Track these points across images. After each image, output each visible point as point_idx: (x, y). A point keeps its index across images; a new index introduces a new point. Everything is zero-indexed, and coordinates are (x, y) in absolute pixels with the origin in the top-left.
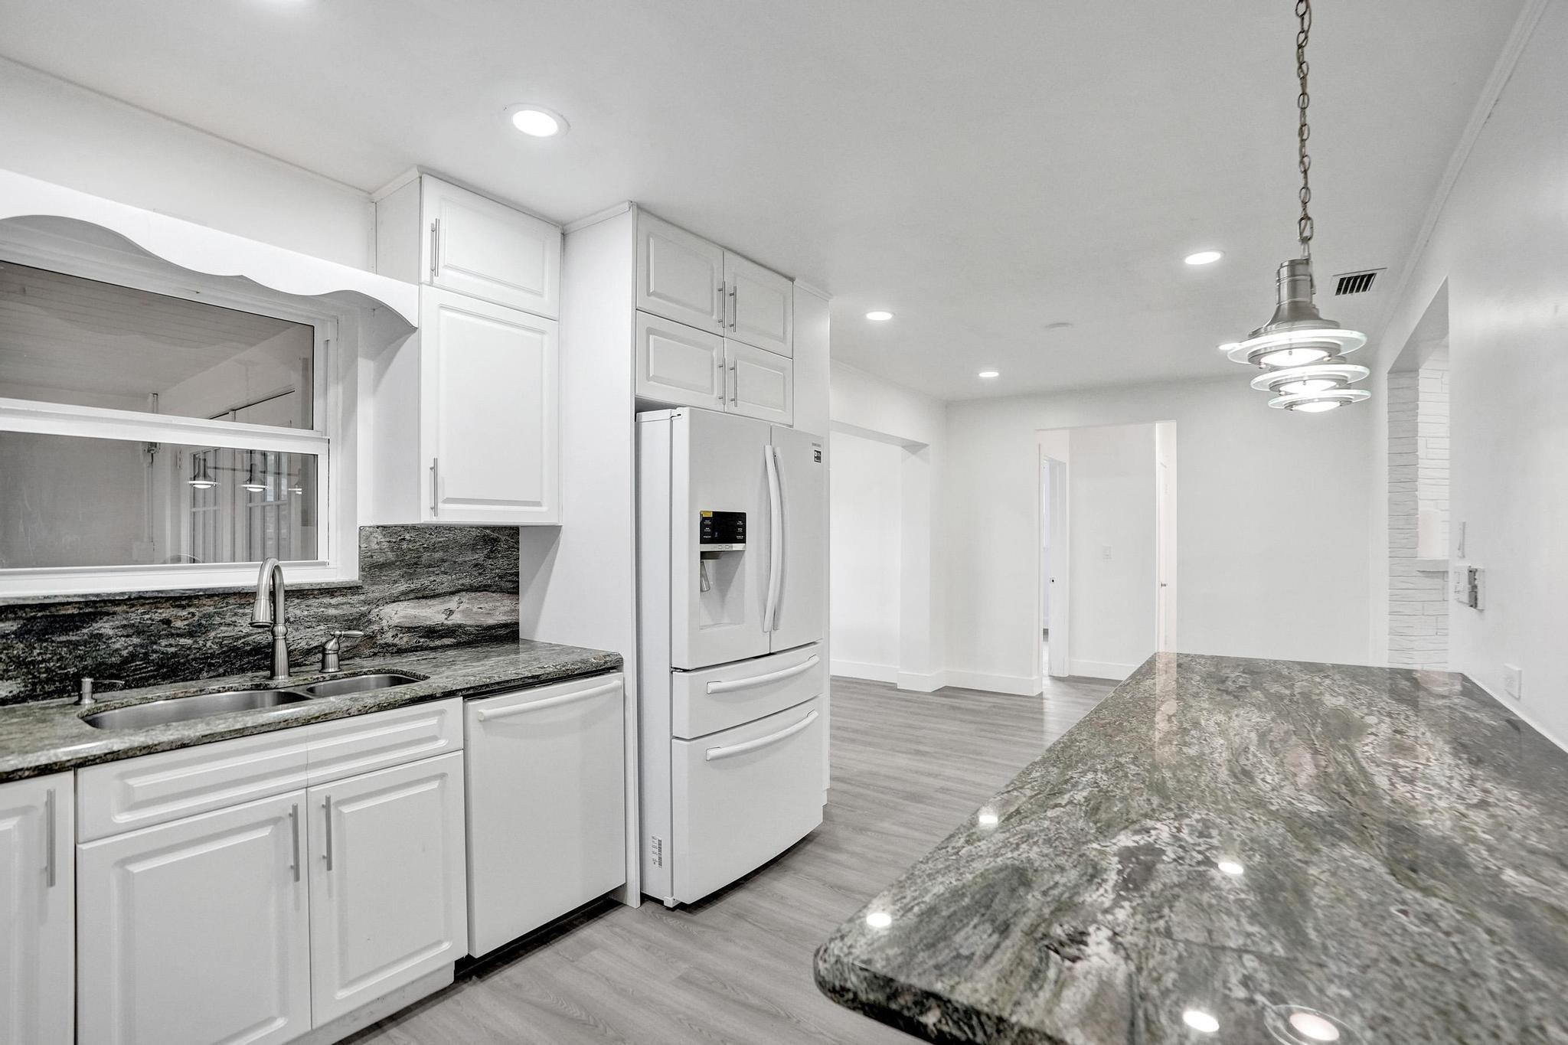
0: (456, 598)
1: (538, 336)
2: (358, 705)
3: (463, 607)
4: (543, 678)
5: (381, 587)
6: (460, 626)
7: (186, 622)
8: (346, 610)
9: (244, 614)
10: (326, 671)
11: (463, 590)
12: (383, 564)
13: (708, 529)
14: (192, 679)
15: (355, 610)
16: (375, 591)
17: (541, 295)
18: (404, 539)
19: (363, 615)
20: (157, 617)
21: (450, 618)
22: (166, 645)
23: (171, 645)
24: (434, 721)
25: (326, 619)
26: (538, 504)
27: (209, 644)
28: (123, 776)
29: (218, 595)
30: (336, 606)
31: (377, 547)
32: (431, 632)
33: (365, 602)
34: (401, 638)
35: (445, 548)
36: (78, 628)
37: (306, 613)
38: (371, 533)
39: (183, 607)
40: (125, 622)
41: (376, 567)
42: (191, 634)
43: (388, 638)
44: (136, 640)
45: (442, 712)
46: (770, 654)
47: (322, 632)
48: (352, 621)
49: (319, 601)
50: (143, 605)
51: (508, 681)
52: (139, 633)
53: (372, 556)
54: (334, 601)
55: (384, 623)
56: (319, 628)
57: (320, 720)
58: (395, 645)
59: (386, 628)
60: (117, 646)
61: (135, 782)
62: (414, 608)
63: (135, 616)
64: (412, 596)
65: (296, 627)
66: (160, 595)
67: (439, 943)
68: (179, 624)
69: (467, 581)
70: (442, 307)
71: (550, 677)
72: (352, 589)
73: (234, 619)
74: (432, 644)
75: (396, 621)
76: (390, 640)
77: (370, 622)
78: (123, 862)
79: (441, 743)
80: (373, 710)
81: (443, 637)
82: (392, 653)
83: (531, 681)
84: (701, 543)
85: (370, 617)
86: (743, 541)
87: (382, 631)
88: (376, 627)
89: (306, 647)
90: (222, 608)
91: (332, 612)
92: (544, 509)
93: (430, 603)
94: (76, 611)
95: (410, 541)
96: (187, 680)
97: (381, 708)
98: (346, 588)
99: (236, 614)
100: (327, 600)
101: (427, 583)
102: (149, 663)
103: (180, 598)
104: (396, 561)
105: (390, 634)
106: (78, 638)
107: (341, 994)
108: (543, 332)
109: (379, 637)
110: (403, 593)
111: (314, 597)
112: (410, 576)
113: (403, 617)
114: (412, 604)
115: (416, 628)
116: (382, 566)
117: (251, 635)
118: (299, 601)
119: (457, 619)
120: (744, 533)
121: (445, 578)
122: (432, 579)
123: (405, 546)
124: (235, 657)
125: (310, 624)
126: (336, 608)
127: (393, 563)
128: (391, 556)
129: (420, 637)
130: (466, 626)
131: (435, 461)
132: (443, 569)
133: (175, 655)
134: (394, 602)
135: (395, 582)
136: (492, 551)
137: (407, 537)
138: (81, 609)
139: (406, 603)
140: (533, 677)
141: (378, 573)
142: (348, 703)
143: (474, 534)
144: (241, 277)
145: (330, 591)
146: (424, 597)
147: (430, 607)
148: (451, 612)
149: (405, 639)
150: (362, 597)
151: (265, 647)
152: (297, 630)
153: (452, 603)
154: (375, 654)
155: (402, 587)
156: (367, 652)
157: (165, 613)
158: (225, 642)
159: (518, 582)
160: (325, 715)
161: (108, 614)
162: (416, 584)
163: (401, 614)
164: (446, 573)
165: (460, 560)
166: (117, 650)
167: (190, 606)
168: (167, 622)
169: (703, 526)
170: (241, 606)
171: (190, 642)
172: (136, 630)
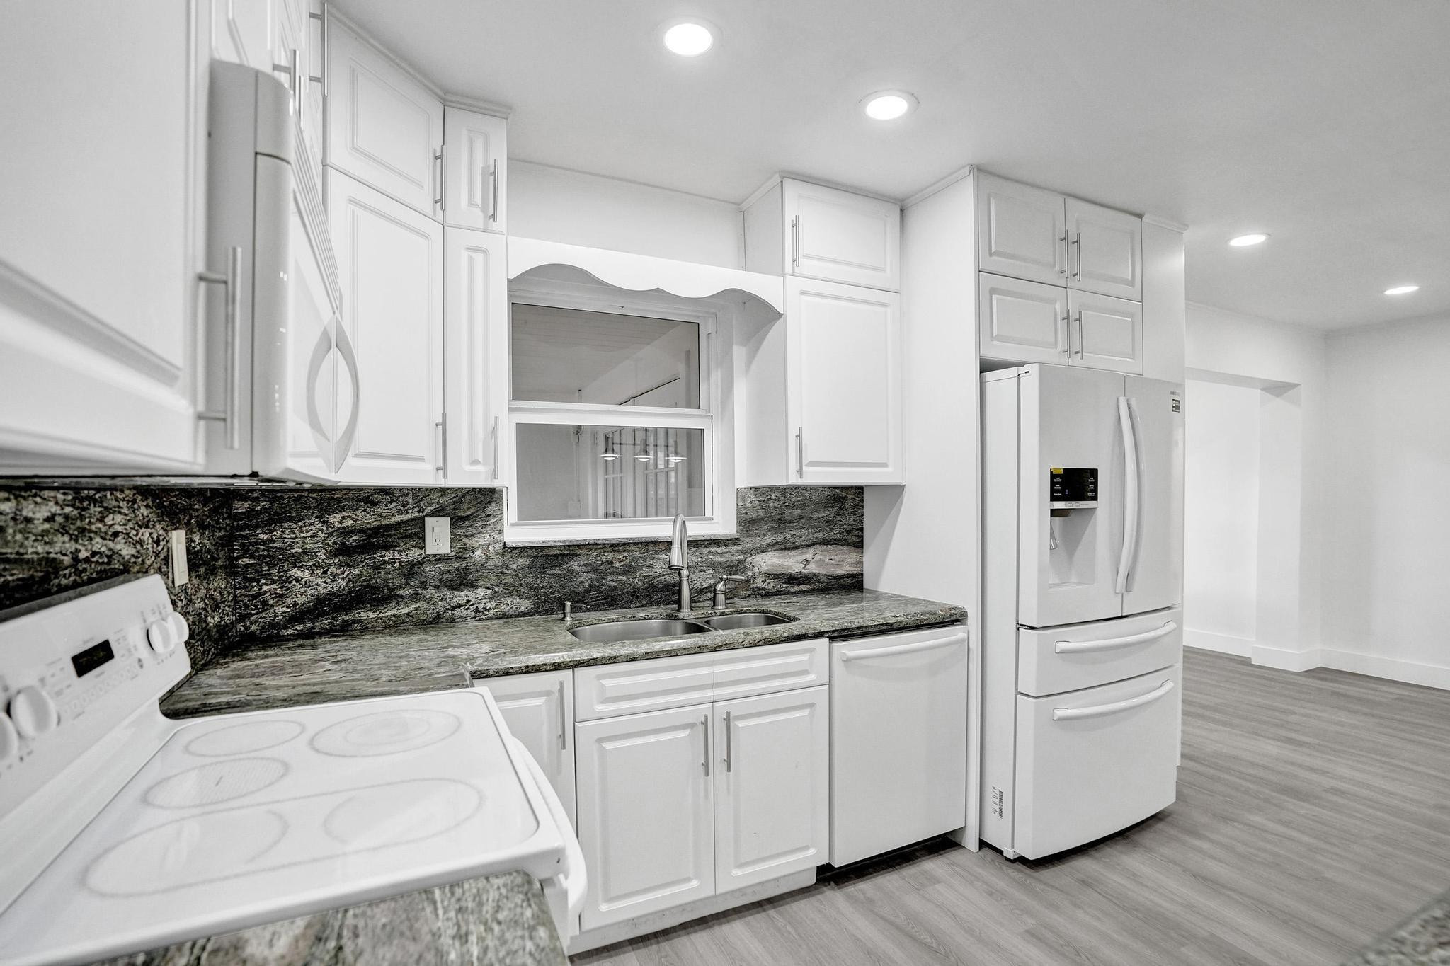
0: (811, 550)
1: (882, 309)
2: (750, 639)
3: (818, 557)
4: (896, 626)
5: (754, 539)
6: (814, 575)
7: (622, 564)
8: (728, 558)
9: (659, 559)
10: (716, 607)
11: (817, 543)
12: (755, 520)
13: (1058, 487)
14: (626, 608)
15: (734, 558)
16: (750, 543)
17: (883, 270)
18: (770, 498)
19: (740, 562)
20: (604, 558)
21: (807, 567)
22: (610, 581)
23: (612, 581)
24: (805, 657)
25: (713, 565)
26: (885, 465)
27: (636, 581)
28: (599, 677)
29: (641, 543)
30: (721, 555)
31: (750, 505)
32: (792, 579)
33: (742, 552)
34: (769, 583)
35: (803, 506)
36: (560, 565)
37: (700, 559)
38: (746, 493)
39: (620, 552)
40: (586, 562)
41: (749, 522)
42: (625, 573)
43: (759, 583)
44: (593, 576)
45: (812, 650)
46: (1122, 617)
47: (711, 576)
48: (732, 567)
49: (708, 550)
51: (866, 627)
52: (595, 570)
53: (747, 513)
54: (719, 550)
55: (756, 570)
56: (708, 572)
57: (722, 648)
58: (764, 589)
59: (757, 574)
60: (582, 579)
61: (607, 683)
62: (778, 557)
63: (592, 558)
64: (777, 547)
65: (693, 570)
66: (607, 542)
67: (806, 848)
68: (618, 565)
69: (820, 535)
70: (802, 293)
71: (901, 625)
72: (732, 541)
73: (651, 562)
74: (792, 590)
75: (765, 568)
76: (760, 585)
77: (745, 568)
78: (600, 740)
79: (812, 677)
80: (760, 643)
81: (801, 584)
82: (762, 596)
83: (885, 628)
84: (1051, 500)
85: (746, 564)
86: (1095, 498)
87: (754, 577)
88: (749, 573)
89: (700, 587)
90: (644, 553)
91: (718, 559)
92: (890, 469)
93: (791, 554)
94: (559, 552)
95: (775, 500)
96: (623, 608)
97: (767, 642)
98: (727, 540)
99: (653, 559)
100: (714, 549)
101: (789, 537)
102: (600, 593)
103: (618, 545)
104: (765, 517)
105: (760, 580)
106: (560, 572)
107: (736, 872)
108: (886, 305)
109: (752, 582)
110: (771, 545)
111: (705, 547)
112: (776, 530)
113: (770, 565)
114: (777, 554)
115: (780, 575)
116: (754, 521)
117: (663, 575)
118: (695, 549)
119: (812, 568)
120: (1095, 490)
121: (803, 532)
122: (792, 533)
123: (771, 504)
124: (653, 592)
125: (702, 568)
126: (721, 556)
127: (762, 519)
128: (761, 513)
129: (783, 583)
130: (819, 575)
131: (800, 429)
132: (801, 524)
133: (615, 588)
134: (763, 552)
135: (764, 535)
136: (841, 509)
137: (773, 497)
138: (562, 551)
139: (772, 553)
140: (887, 625)
141: (751, 528)
142: (742, 636)
143: (826, 493)
144: (657, 290)
145: (716, 542)
146: (785, 549)
147: (791, 557)
148: (808, 562)
149: (772, 585)
150: (740, 548)
151: (672, 586)
152: (694, 573)
153: (809, 553)
154: (749, 596)
155: (770, 539)
156: (743, 593)
157: (609, 556)
158: (646, 580)
159: (862, 536)
160: (726, 644)
161: (576, 555)
162: (780, 538)
163: (769, 562)
164: (804, 528)
165: (814, 516)
166: (582, 582)
167: (624, 551)
168: (610, 563)
169: (1053, 484)
170: (657, 552)
171: (624, 578)
172: (593, 568)
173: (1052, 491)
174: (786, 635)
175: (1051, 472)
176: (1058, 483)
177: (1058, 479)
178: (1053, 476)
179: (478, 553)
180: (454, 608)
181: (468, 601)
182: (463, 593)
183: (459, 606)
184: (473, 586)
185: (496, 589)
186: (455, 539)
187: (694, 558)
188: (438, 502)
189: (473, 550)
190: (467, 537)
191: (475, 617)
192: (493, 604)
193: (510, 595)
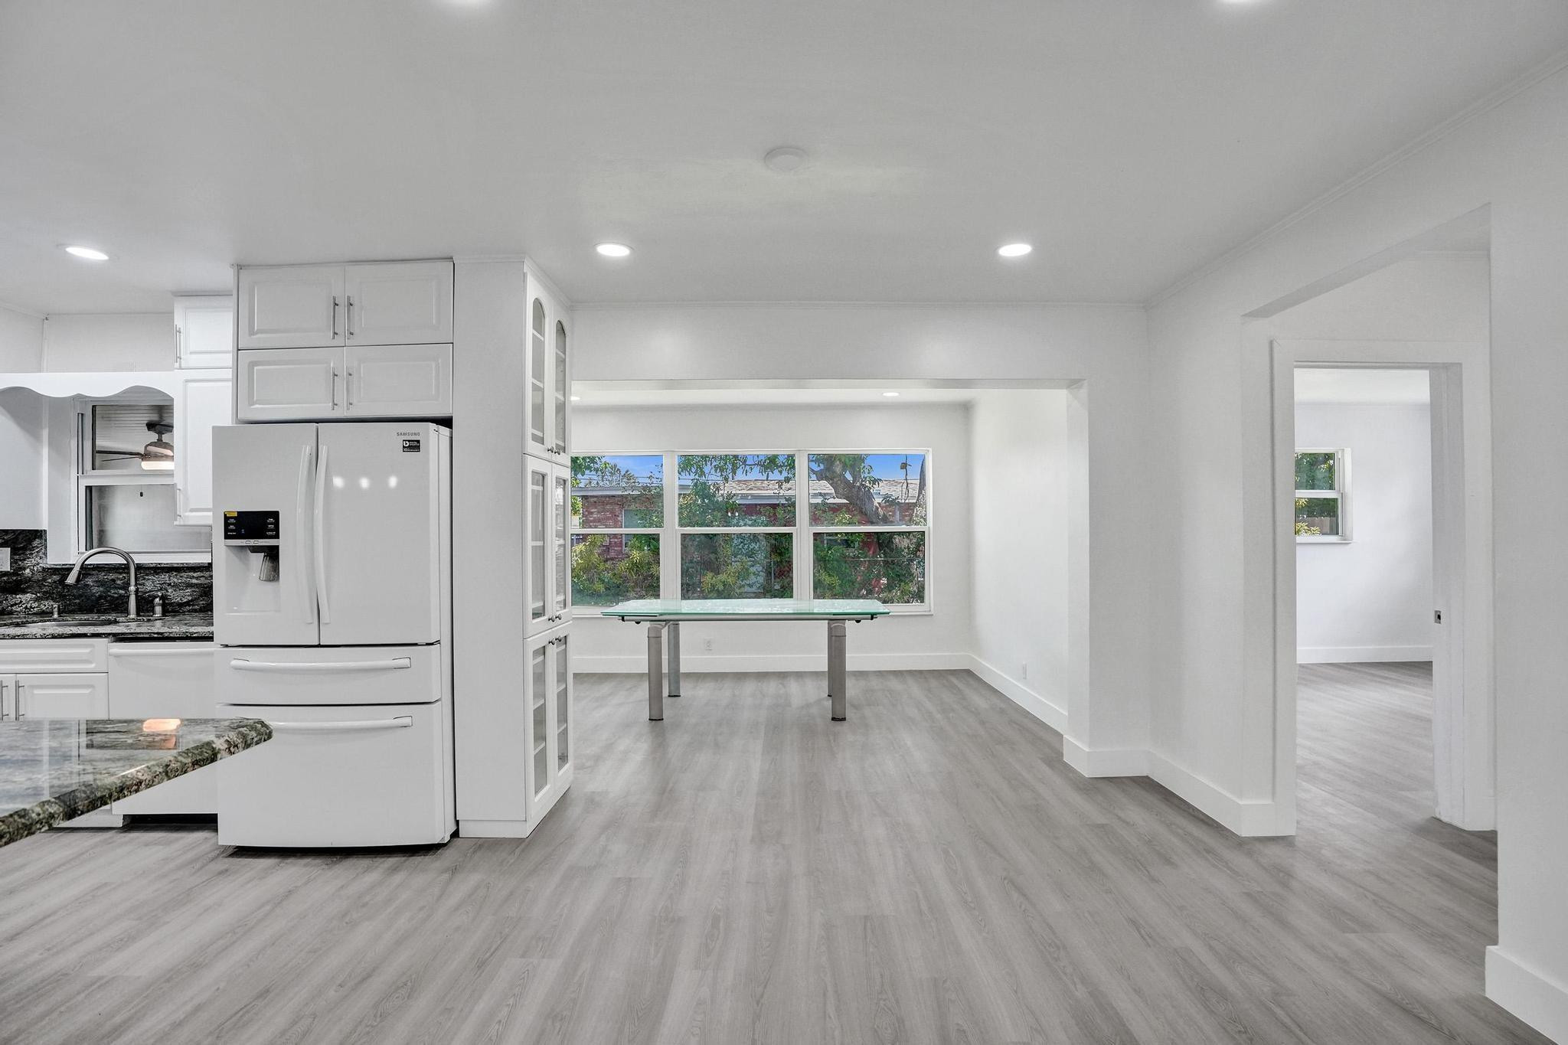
9: (149, 579)
13: (232, 527)
20: (110, 578)
22: (113, 593)
23: (116, 593)
24: (87, 650)
30: (197, 578)
37: (180, 581)
39: (121, 573)
44: (101, 589)
45: (92, 646)
48: (206, 588)
50: (104, 571)
51: (138, 633)
52: (102, 585)
54: (195, 575)
63: (102, 576)
68: (119, 582)
71: (171, 635)
79: (91, 666)
83: (156, 636)
84: (225, 538)
91: (194, 581)
99: (144, 579)
100: (191, 574)
103: (118, 568)
118: (176, 574)
120: (276, 530)
125: (182, 588)
133: (117, 598)
140: (157, 633)
145: (194, 569)
152: (175, 591)
157: (112, 576)
161: (90, 575)
166: (94, 593)
168: (113, 580)
169: (227, 524)
170: (147, 575)
171: (123, 592)
172: (101, 583)
173: (226, 530)
174: (71, 632)
175: (225, 515)
176: (232, 524)
177: (232, 521)
178: (226, 518)
179: (28, 571)
180: (12, 606)
181: (21, 602)
182: (18, 596)
183: (16, 604)
184: (24, 592)
185: (38, 595)
186: (13, 562)
187: (176, 580)
188: (4, 539)
189: (25, 569)
190: (21, 560)
191: (25, 612)
192: (36, 604)
193: (47, 599)
